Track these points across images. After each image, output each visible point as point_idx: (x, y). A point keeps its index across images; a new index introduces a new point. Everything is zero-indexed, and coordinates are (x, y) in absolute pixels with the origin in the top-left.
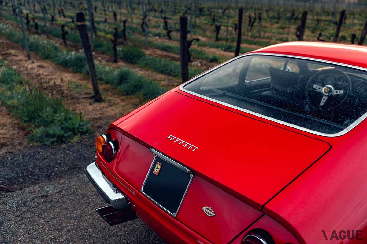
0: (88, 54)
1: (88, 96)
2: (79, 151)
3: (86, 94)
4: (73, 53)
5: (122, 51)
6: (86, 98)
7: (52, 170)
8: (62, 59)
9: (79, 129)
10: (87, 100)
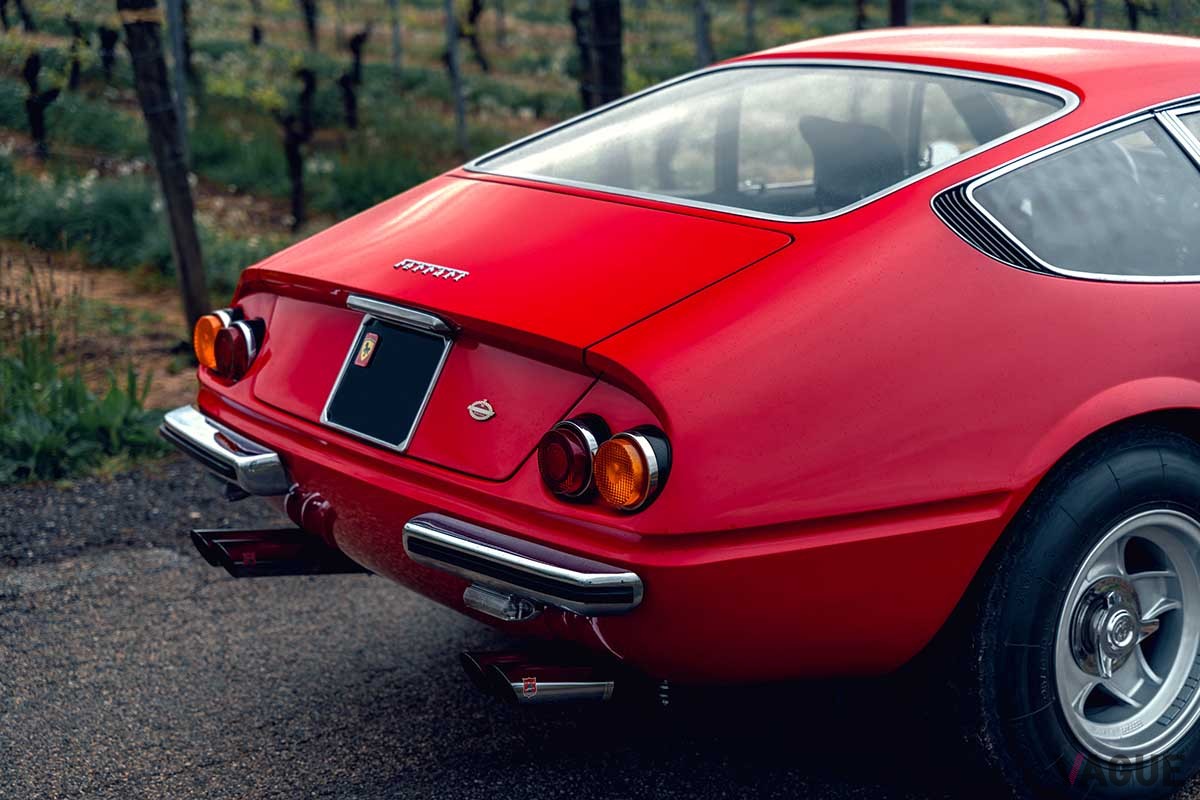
0: (167, 149)
1: (159, 344)
2: (126, 498)
3: (155, 337)
4: (90, 179)
5: (336, 178)
6: (154, 350)
7: (26, 545)
8: (32, 212)
9: (125, 435)
10: (155, 360)
